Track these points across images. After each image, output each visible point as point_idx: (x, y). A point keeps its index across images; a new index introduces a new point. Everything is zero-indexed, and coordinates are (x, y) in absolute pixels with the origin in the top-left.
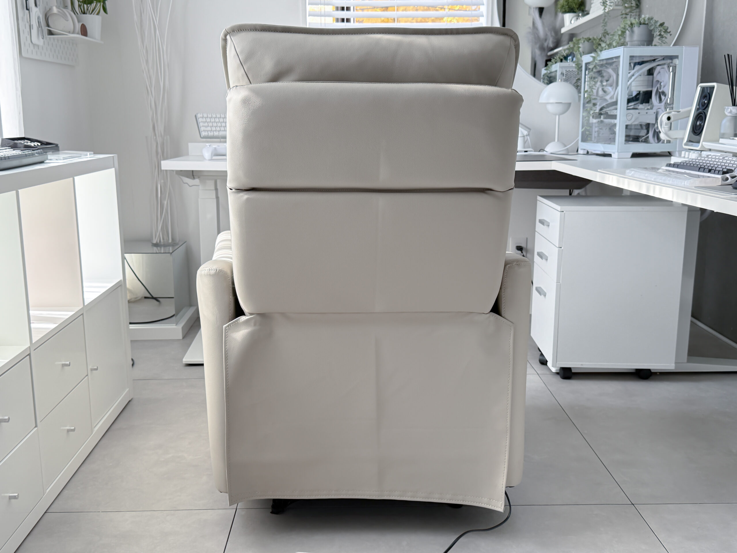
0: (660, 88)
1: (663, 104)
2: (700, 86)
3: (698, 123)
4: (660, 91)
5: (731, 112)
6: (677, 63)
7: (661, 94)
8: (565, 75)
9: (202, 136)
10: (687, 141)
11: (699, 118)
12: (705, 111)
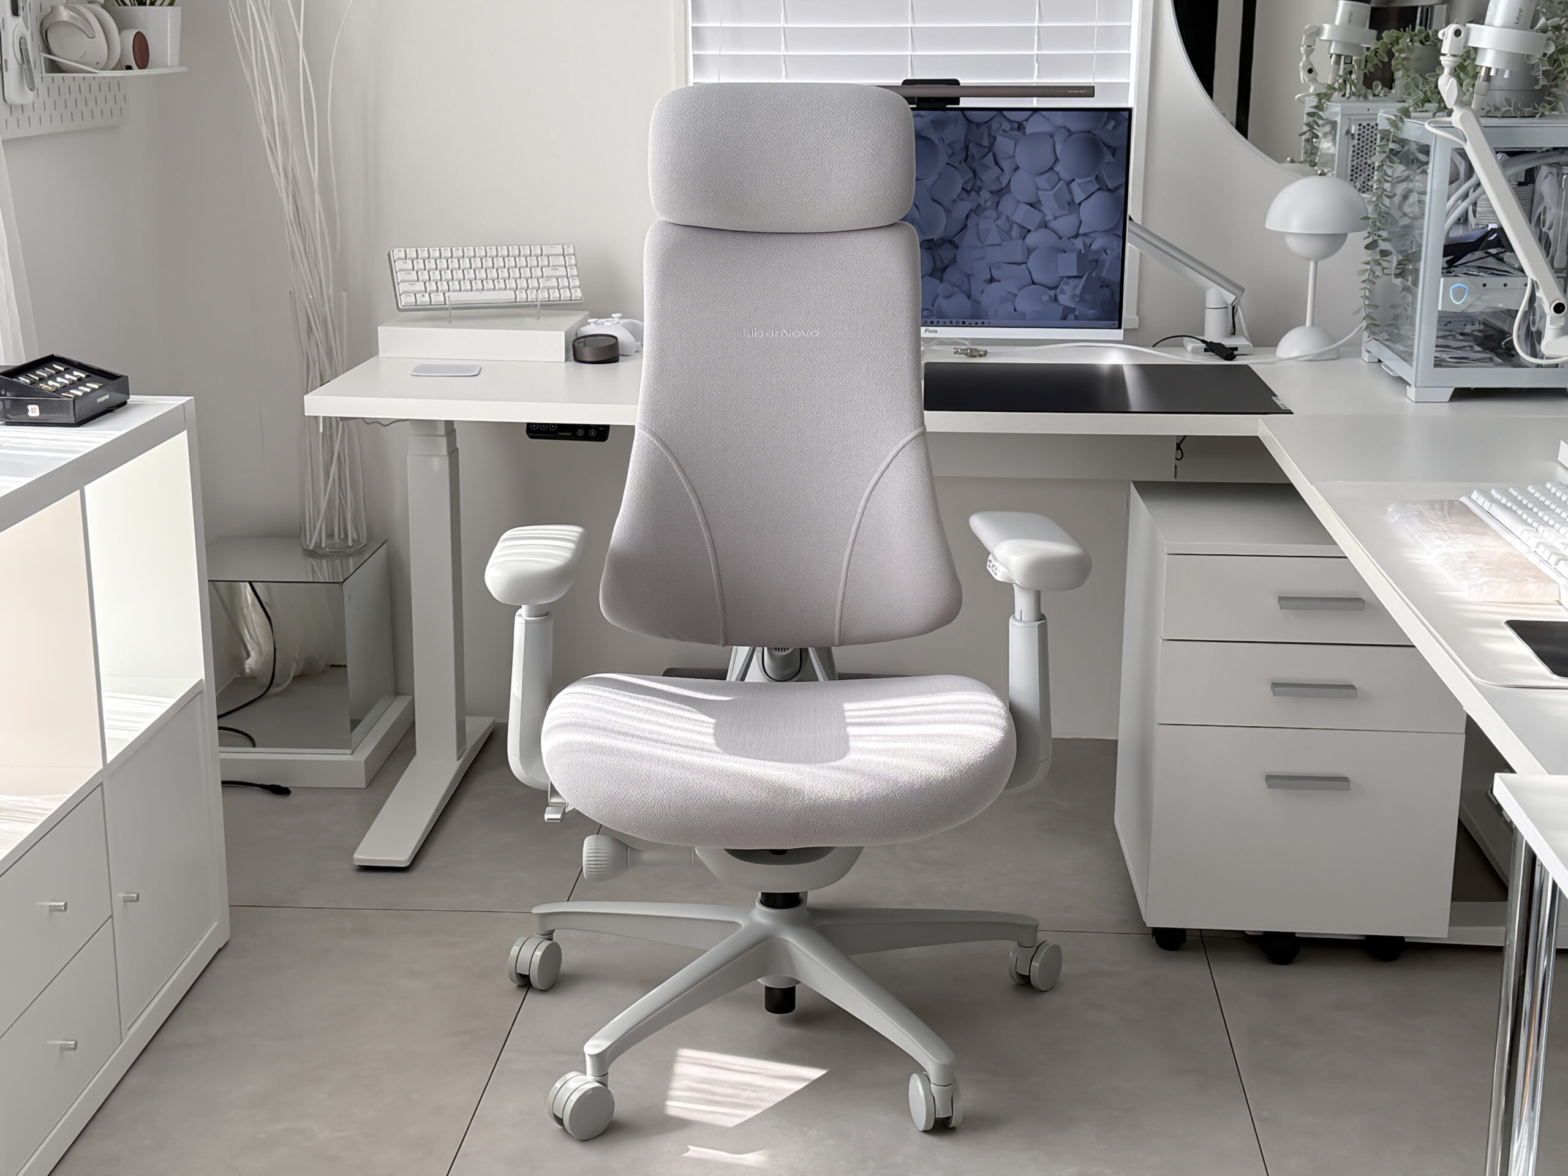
9: (400, 306)
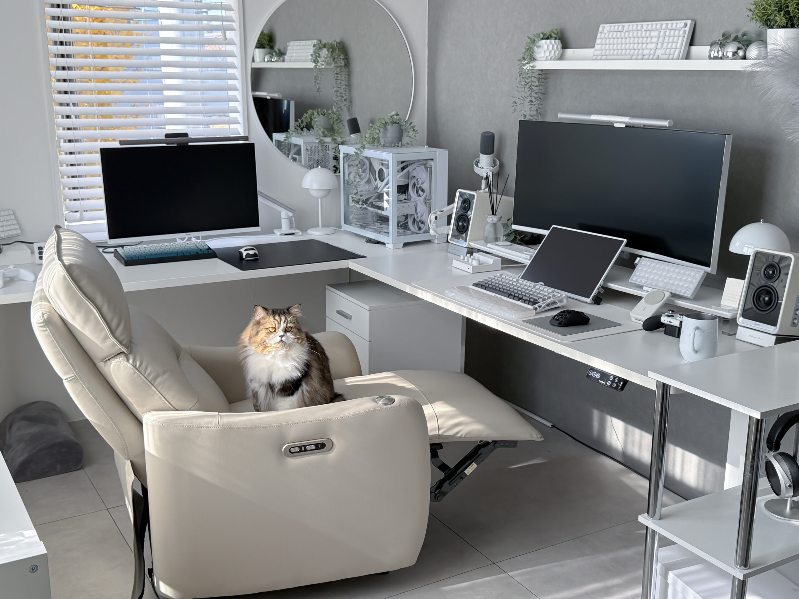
0: (418, 184)
1: (422, 198)
2: (459, 191)
3: (460, 224)
4: (418, 186)
5: (492, 220)
6: (432, 165)
7: (419, 190)
8: (309, 151)
10: (451, 237)
11: (460, 219)
12: (466, 214)
